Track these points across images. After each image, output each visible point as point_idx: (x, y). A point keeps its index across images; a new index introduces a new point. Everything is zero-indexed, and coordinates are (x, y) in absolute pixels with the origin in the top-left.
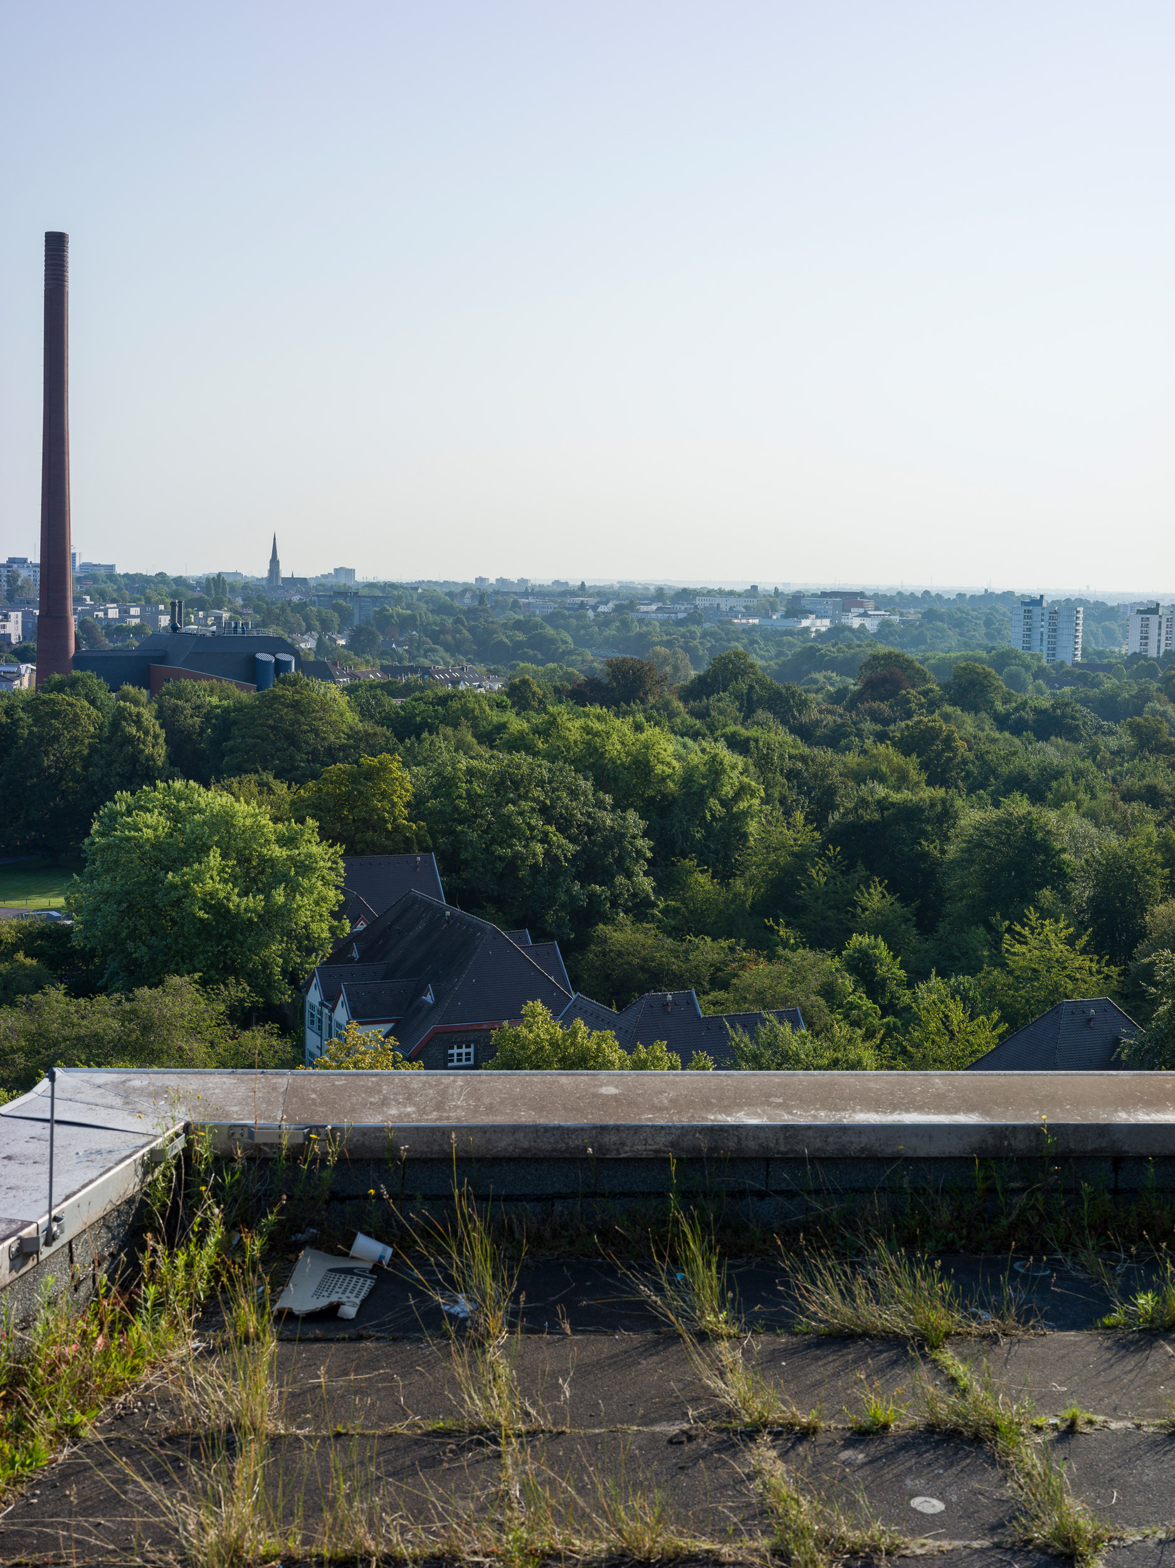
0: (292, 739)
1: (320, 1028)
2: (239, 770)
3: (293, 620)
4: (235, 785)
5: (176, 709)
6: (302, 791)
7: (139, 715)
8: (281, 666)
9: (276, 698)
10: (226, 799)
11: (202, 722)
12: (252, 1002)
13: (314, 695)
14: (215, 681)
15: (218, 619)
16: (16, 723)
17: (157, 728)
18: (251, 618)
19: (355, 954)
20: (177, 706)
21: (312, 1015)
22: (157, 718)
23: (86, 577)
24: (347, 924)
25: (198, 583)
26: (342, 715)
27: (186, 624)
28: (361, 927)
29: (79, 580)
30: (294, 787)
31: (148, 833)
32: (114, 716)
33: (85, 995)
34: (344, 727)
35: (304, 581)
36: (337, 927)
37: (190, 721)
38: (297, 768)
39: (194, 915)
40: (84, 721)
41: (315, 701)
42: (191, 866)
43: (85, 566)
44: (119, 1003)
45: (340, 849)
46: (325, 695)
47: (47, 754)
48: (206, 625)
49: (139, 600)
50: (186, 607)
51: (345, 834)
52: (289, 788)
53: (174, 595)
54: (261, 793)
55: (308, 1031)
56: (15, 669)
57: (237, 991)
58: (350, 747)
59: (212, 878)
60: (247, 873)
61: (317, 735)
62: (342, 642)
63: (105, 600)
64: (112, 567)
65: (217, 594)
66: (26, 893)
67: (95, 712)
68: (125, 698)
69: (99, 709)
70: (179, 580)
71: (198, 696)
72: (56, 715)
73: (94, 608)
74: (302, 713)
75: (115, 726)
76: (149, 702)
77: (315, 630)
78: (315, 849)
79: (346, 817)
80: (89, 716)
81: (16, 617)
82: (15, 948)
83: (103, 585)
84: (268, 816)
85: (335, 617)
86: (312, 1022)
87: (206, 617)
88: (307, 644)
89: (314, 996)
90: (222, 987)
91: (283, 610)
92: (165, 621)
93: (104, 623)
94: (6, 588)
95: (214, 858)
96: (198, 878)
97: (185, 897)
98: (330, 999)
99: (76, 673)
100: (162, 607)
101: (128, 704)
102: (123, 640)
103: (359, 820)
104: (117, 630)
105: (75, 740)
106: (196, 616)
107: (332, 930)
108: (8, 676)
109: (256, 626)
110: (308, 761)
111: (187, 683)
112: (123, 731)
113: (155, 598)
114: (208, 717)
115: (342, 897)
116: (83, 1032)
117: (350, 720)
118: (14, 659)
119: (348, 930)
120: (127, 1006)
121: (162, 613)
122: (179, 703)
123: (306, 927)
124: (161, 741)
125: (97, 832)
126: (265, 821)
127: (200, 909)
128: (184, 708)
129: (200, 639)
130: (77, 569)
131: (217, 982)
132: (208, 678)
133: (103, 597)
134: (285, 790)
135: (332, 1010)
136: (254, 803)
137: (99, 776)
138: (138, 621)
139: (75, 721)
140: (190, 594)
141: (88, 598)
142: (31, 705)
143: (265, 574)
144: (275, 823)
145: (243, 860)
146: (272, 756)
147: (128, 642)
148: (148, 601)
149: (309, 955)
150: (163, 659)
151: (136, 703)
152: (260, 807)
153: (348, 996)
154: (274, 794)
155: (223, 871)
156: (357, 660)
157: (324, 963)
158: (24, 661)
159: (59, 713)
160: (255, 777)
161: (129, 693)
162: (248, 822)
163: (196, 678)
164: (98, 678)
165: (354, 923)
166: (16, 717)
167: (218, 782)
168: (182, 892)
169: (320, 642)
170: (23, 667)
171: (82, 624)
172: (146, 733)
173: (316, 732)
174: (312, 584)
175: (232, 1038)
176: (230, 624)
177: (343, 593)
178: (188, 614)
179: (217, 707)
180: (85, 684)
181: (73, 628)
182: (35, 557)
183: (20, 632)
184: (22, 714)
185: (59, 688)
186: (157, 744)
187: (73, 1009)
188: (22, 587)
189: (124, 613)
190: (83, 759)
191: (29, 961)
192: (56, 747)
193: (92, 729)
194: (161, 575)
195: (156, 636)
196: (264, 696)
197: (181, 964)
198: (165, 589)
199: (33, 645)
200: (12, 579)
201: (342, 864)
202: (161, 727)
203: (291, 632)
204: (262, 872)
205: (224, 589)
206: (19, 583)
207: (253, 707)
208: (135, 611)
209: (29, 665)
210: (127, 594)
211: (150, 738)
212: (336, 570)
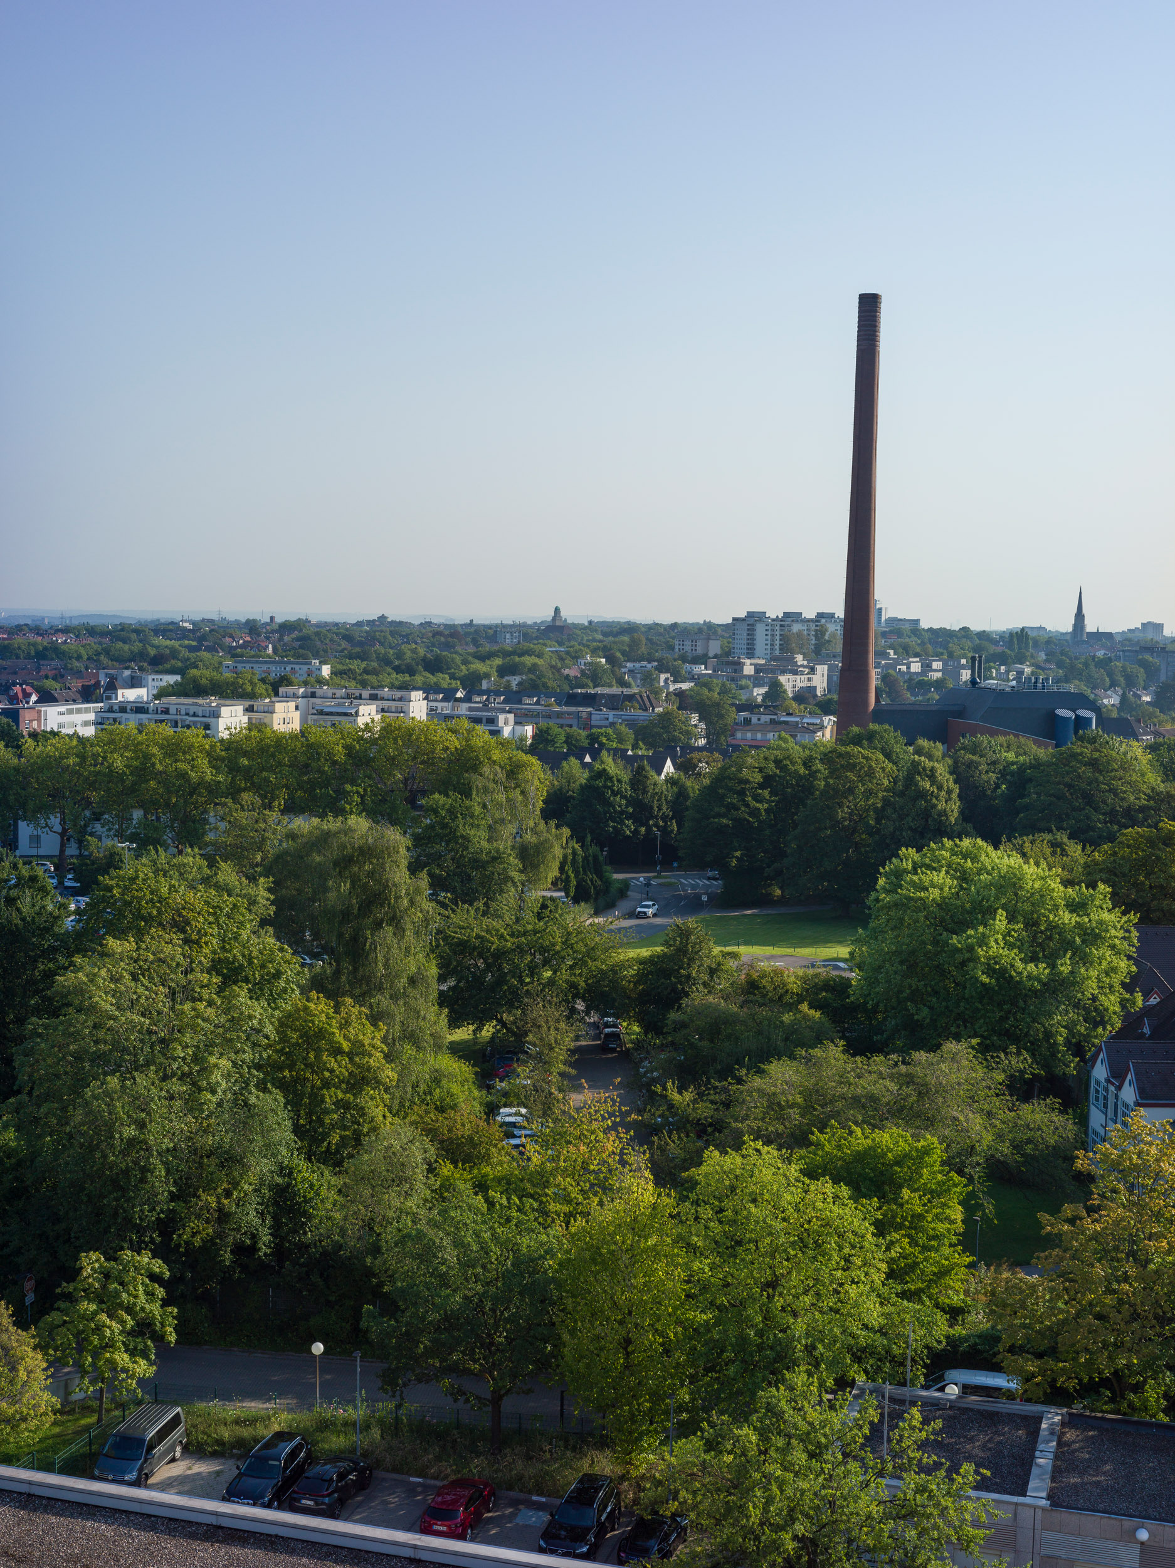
0: (1088, 799)
1: (1105, 1106)
2: (1032, 828)
3: (1096, 676)
4: (1027, 844)
5: (970, 765)
6: (1097, 854)
7: (933, 769)
8: (1081, 722)
9: (1074, 755)
10: (1015, 860)
11: (997, 778)
12: (1032, 1074)
13: (1114, 753)
14: (1012, 737)
15: (1020, 673)
16: (813, 774)
17: (951, 783)
18: (1053, 673)
19: (1146, 1030)
20: (972, 761)
21: (1097, 1091)
22: (951, 773)
23: (891, 632)
24: (1139, 997)
25: (1001, 637)
26: (1143, 775)
27: (986, 679)
28: (1154, 1000)
29: (884, 634)
30: (1089, 849)
31: (934, 894)
32: (908, 770)
33: (862, 1054)
34: (1144, 788)
35: (1109, 635)
36: (1128, 1000)
37: (985, 777)
38: (1093, 829)
39: (977, 979)
40: (879, 774)
41: (1115, 760)
42: (975, 929)
43: (891, 620)
44: (896, 1064)
45: (1134, 917)
46: (1125, 754)
47: (841, 805)
48: (1008, 680)
49: (942, 654)
50: (987, 661)
51: (1140, 901)
52: (1083, 850)
53: (977, 649)
54: (1054, 854)
55: (1092, 1108)
56: (818, 721)
57: (1019, 1061)
58: (1151, 808)
59: (996, 941)
60: (1035, 937)
61: (1116, 795)
62: (1148, 699)
63: (908, 654)
64: (917, 621)
65: (1020, 648)
66: (815, 942)
67: (890, 765)
68: (919, 752)
69: (894, 763)
70: (983, 635)
71: (994, 752)
72: (852, 767)
73: (897, 662)
74: (1100, 772)
75: (909, 780)
76: (943, 757)
77: (1119, 686)
78: (1106, 916)
79: (1143, 883)
80: (883, 769)
81: (822, 669)
82: (801, 999)
83: (907, 640)
84: (1058, 880)
85: (1141, 673)
86: (1097, 1099)
87: (1007, 672)
88: (1110, 700)
89: (1100, 1072)
90: (1002, 1055)
91: (1086, 664)
92: (966, 675)
93: (907, 677)
94: (813, 642)
95: (1001, 921)
96: (983, 941)
97: (969, 960)
98: (1117, 1075)
99: (874, 727)
100: (964, 661)
101: (923, 758)
102: (924, 694)
103: (1156, 887)
104: (919, 684)
105: (869, 794)
106: (998, 670)
107: (1123, 1003)
108: (811, 727)
109: (1057, 681)
110: (1106, 823)
111: (983, 739)
112: (916, 785)
113: (957, 653)
114: (1003, 773)
115: (1134, 969)
116: (859, 1091)
117: (1152, 780)
118: (819, 712)
119: (1140, 1003)
120: (903, 1069)
121: (964, 667)
122: (974, 758)
123: (1094, 998)
124: (954, 796)
125: (884, 888)
126: (1055, 885)
127: (983, 973)
128: (979, 764)
129: (999, 694)
130: (883, 624)
131: (997, 1049)
132: (1005, 734)
133: (906, 651)
134: (1079, 852)
135: (1119, 1088)
136: (1043, 864)
137: (891, 829)
138: (939, 675)
139: (870, 774)
140: (992, 649)
141: (892, 652)
142: (828, 757)
143: (1070, 629)
144: (1066, 887)
145: (1031, 924)
146: (1067, 815)
147: (929, 695)
148: (951, 655)
149: (1096, 1027)
150: (961, 713)
151: (930, 757)
152: (1049, 870)
153: (1136, 1075)
154: (1067, 856)
155: (1009, 934)
156: (1162, 717)
157: (1113, 1037)
158: (827, 713)
159: (854, 766)
160: (1048, 837)
161: (924, 748)
162: (1037, 885)
163: (992, 734)
164: (895, 731)
165: (1146, 996)
166: (814, 768)
167: (1009, 840)
168: (967, 955)
169: (1124, 699)
170: (826, 719)
171: (885, 678)
172: (940, 788)
173: (1114, 791)
174: (1118, 639)
175: (1010, 1110)
176: (1030, 679)
177: (1150, 648)
178: (990, 668)
179: (1013, 763)
180: (882, 738)
181: (874, 679)
182: (840, 613)
183: (825, 685)
184: (819, 766)
185: (857, 741)
186: (950, 799)
187: (849, 1067)
188: (829, 641)
189: (927, 667)
190: (876, 810)
191: (812, 1012)
192: (851, 798)
193: (886, 782)
194: (965, 629)
195: (955, 691)
196: (1061, 754)
197: (962, 1028)
198: (968, 644)
199: (836, 697)
200: (820, 633)
201: (1135, 933)
202: (955, 782)
203: (1094, 688)
204: (1050, 938)
205: (1027, 643)
206: (827, 637)
207: (1050, 764)
208: (937, 665)
209: (832, 718)
210: (930, 648)
211: (943, 793)
212: (1143, 624)
